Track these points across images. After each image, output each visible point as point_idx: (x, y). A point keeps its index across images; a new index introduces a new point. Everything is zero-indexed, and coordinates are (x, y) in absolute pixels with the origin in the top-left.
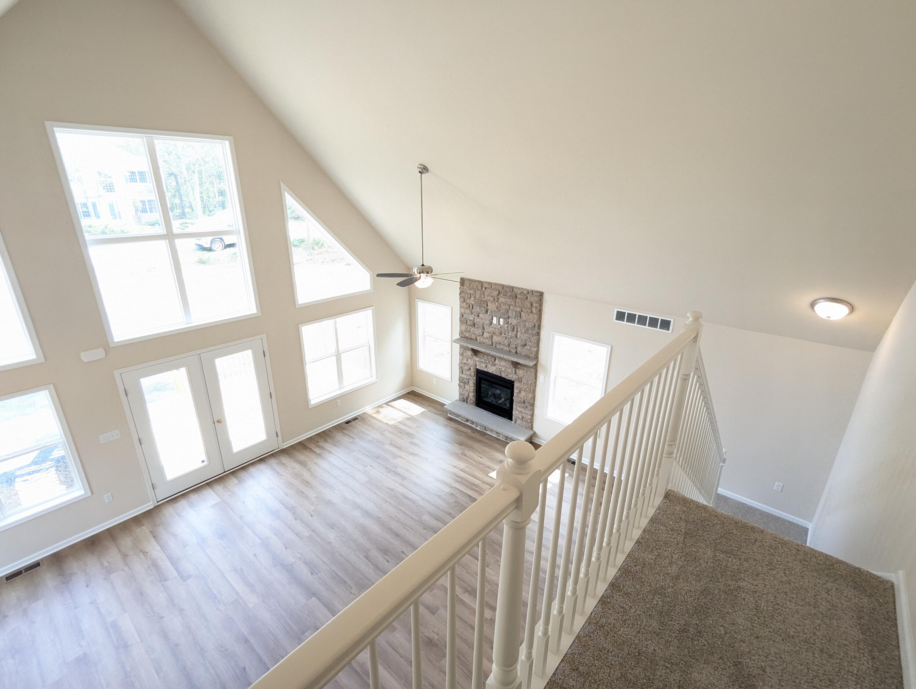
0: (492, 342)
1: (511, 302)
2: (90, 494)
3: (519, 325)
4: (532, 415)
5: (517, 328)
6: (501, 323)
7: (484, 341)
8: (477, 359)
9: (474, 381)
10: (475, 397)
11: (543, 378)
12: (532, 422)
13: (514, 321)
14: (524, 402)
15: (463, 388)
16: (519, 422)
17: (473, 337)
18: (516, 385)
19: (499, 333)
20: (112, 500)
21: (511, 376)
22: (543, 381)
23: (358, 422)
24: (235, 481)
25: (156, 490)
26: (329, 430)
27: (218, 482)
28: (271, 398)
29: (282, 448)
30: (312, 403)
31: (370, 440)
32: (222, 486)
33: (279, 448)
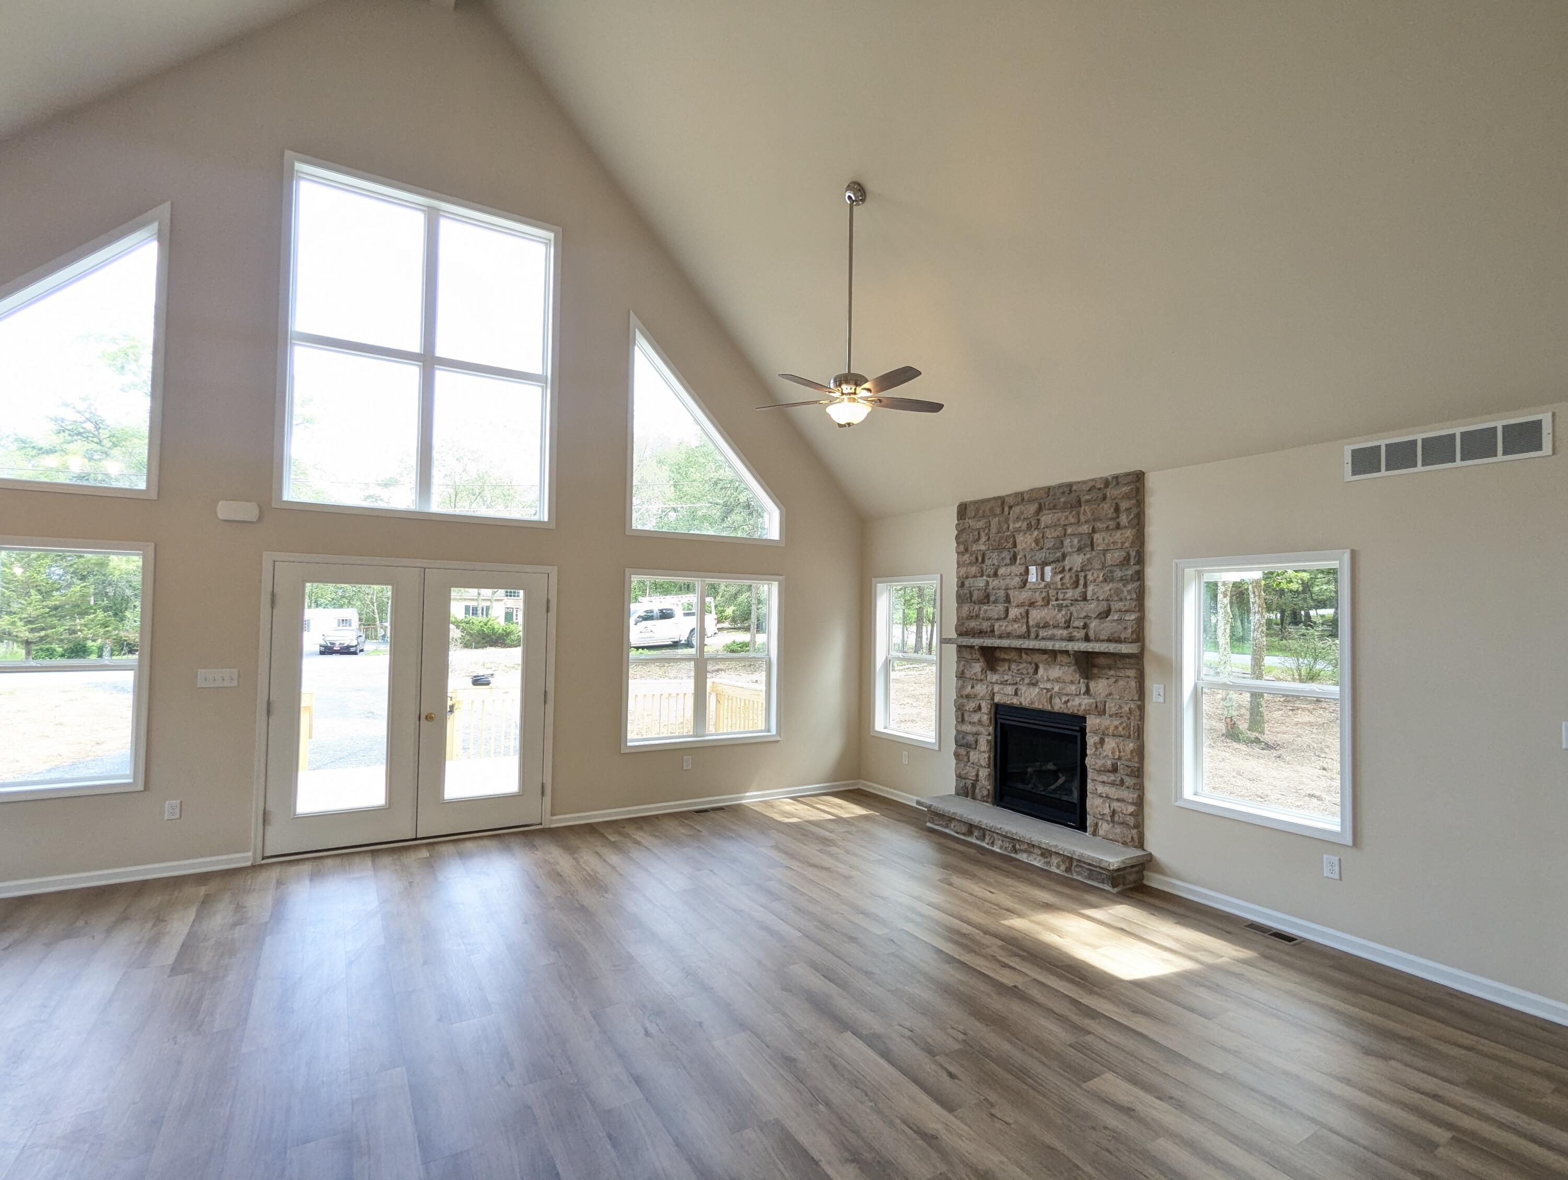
0: (1028, 627)
1: (1067, 517)
2: (140, 787)
3: (1089, 567)
4: (1140, 803)
5: (1085, 577)
6: (1048, 578)
7: (1010, 629)
8: (995, 678)
9: (990, 738)
10: (992, 780)
11: (1162, 694)
12: (1139, 826)
13: (1076, 561)
14: (1114, 769)
15: (965, 759)
16: (1104, 827)
17: (985, 625)
18: (1092, 722)
19: (1043, 599)
20: (178, 816)
21: (1077, 701)
22: (1161, 699)
23: (720, 813)
24: (424, 853)
25: (269, 829)
26: (657, 817)
27: (393, 850)
28: (545, 703)
29: (547, 826)
30: (629, 744)
31: (732, 837)
32: (396, 857)
33: (541, 824)
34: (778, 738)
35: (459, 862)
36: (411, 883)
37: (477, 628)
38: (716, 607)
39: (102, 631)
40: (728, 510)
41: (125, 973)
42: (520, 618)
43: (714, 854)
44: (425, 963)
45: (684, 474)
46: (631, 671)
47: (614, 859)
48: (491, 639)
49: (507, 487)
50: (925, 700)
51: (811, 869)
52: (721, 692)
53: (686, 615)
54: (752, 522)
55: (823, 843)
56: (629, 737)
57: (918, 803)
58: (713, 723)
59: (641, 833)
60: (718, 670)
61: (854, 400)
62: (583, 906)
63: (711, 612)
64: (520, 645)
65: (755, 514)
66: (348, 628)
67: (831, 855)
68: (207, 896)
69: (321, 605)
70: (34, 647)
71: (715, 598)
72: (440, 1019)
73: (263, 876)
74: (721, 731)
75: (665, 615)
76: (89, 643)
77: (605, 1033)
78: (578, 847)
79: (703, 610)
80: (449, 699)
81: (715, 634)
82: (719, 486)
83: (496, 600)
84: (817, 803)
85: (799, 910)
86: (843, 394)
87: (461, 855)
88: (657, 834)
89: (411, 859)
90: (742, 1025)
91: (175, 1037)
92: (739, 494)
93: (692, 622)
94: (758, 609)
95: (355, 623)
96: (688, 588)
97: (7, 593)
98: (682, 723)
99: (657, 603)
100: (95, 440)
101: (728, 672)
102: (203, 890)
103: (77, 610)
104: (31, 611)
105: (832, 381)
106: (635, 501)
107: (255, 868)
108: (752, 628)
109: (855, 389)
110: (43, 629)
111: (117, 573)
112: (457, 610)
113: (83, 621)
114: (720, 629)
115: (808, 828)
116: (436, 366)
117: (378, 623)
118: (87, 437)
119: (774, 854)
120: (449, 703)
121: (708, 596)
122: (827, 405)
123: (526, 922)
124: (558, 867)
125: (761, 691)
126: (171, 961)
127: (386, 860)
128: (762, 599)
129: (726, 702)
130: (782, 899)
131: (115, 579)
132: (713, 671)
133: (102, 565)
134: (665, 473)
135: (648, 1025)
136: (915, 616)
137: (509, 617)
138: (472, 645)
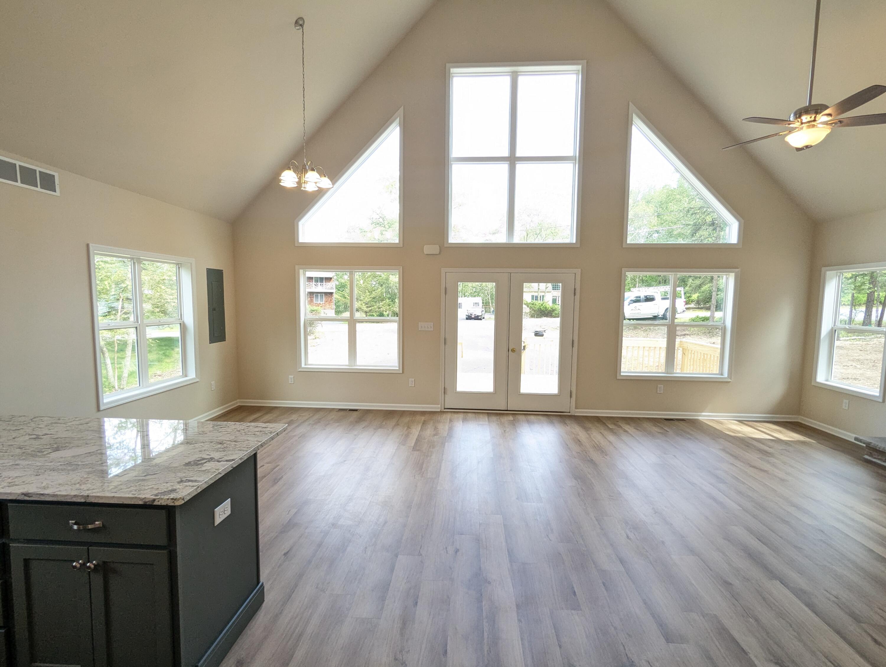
2: (401, 372)
20: (414, 386)
23: (681, 422)
24: (511, 418)
25: (446, 396)
26: (639, 418)
27: (497, 414)
28: (573, 347)
29: (573, 414)
30: (622, 374)
31: (690, 439)
32: (498, 417)
33: (570, 412)
34: (730, 380)
35: (527, 425)
36: (505, 431)
37: (537, 307)
38: (685, 293)
39: (388, 307)
40: (697, 228)
41: (398, 446)
42: (559, 302)
43: (677, 447)
44: (511, 470)
45: (665, 208)
46: (624, 333)
47: (612, 438)
48: (545, 313)
49: (554, 229)
50: (871, 364)
51: (751, 469)
52: (686, 348)
53: (663, 299)
54: (715, 235)
55: (762, 453)
56: (622, 370)
57: (856, 439)
58: (680, 368)
59: (628, 426)
60: (685, 335)
61: (814, 126)
62: (592, 460)
63: (681, 297)
64: (558, 317)
65: (718, 229)
66: (478, 307)
67: (769, 462)
68: (424, 421)
69: (466, 296)
70: (368, 314)
71: (684, 288)
72: (517, 499)
73: (444, 416)
74: (685, 372)
75: (649, 299)
76: (384, 313)
77: (602, 530)
78: (590, 428)
79: (675, 296)
80: (523, 342)
81: (684, 311)
82: (691, 212)
83: (547, 292)
84: (759, 427)
85: (740, 493)
86: (802, 123)
87: (528, 422)
88: (639, 428)
89: (506, 419)
90: (692, 551)
91: (415, 476)
92: (706, 216)
93: (667, 304)
94: (717, 295)
95: (481, 304)
96: (665, 282)
97: (360, 292)
98: (658, 366)
99: (643, 292)
100: (383, 226)
101: (692, 336)
102: (423, 418)
103: (380, 299)
104: (367, 300)
105: (792, 115)
106: (629, 228)
107: (441, 412)
108: (712, 308)
109: (815, 117)
110: (370, 307)
111: (392, 283)
112: (527, 297)
113: (382, 304)
114: (687, 309)
115: (750, 442)
116: (516, 162)
117: (491, 304)
118: (380, 225)
119: (722, 454)
120: (523, 345)
121: (679, 286)
122: (786, 135)
123: (560, 462)
124: (578, 436)
125: (717, 348)
126: (413, 445)
127: (494, 418)
128: (721, 288)
129: (690, 355)
130: (726, 483)
131: (391, 285)
132: (681, 335)
133: (387, 279)
134: (651, 209)
135: (629, 533)
136: (865, 299)
137: (554, 301)
138: (535, 316)
